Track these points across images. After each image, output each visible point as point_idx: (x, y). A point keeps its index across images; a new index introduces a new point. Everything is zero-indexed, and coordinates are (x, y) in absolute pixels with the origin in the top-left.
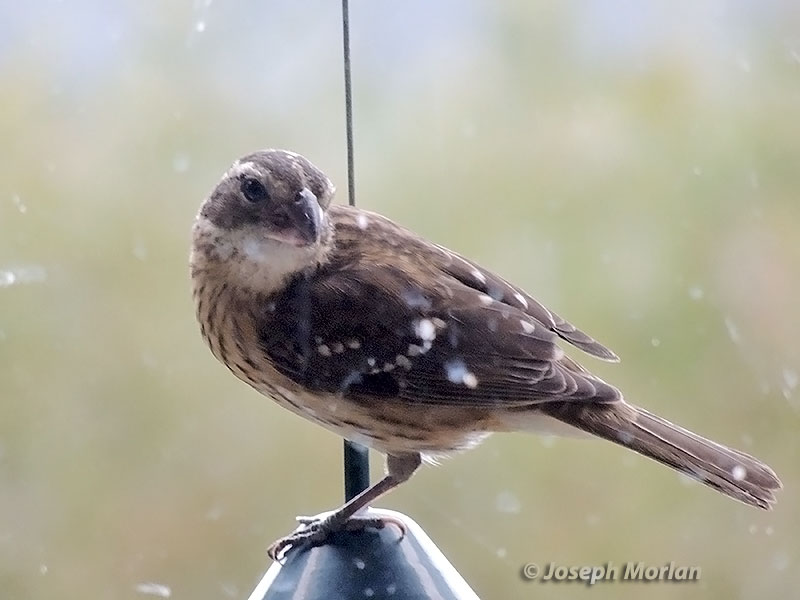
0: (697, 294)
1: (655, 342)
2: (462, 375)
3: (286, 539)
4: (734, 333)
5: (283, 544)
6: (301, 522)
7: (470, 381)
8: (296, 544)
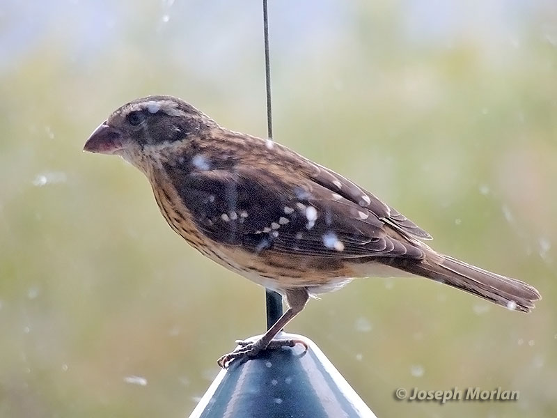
0: (485, 190)
1: (458, 222)
2: (333, 242)
3: (231, 354)
4: (508, 215)
5: (229, 358)
6: (240, 344)
7: (339, 246)
8: (237, 357)
